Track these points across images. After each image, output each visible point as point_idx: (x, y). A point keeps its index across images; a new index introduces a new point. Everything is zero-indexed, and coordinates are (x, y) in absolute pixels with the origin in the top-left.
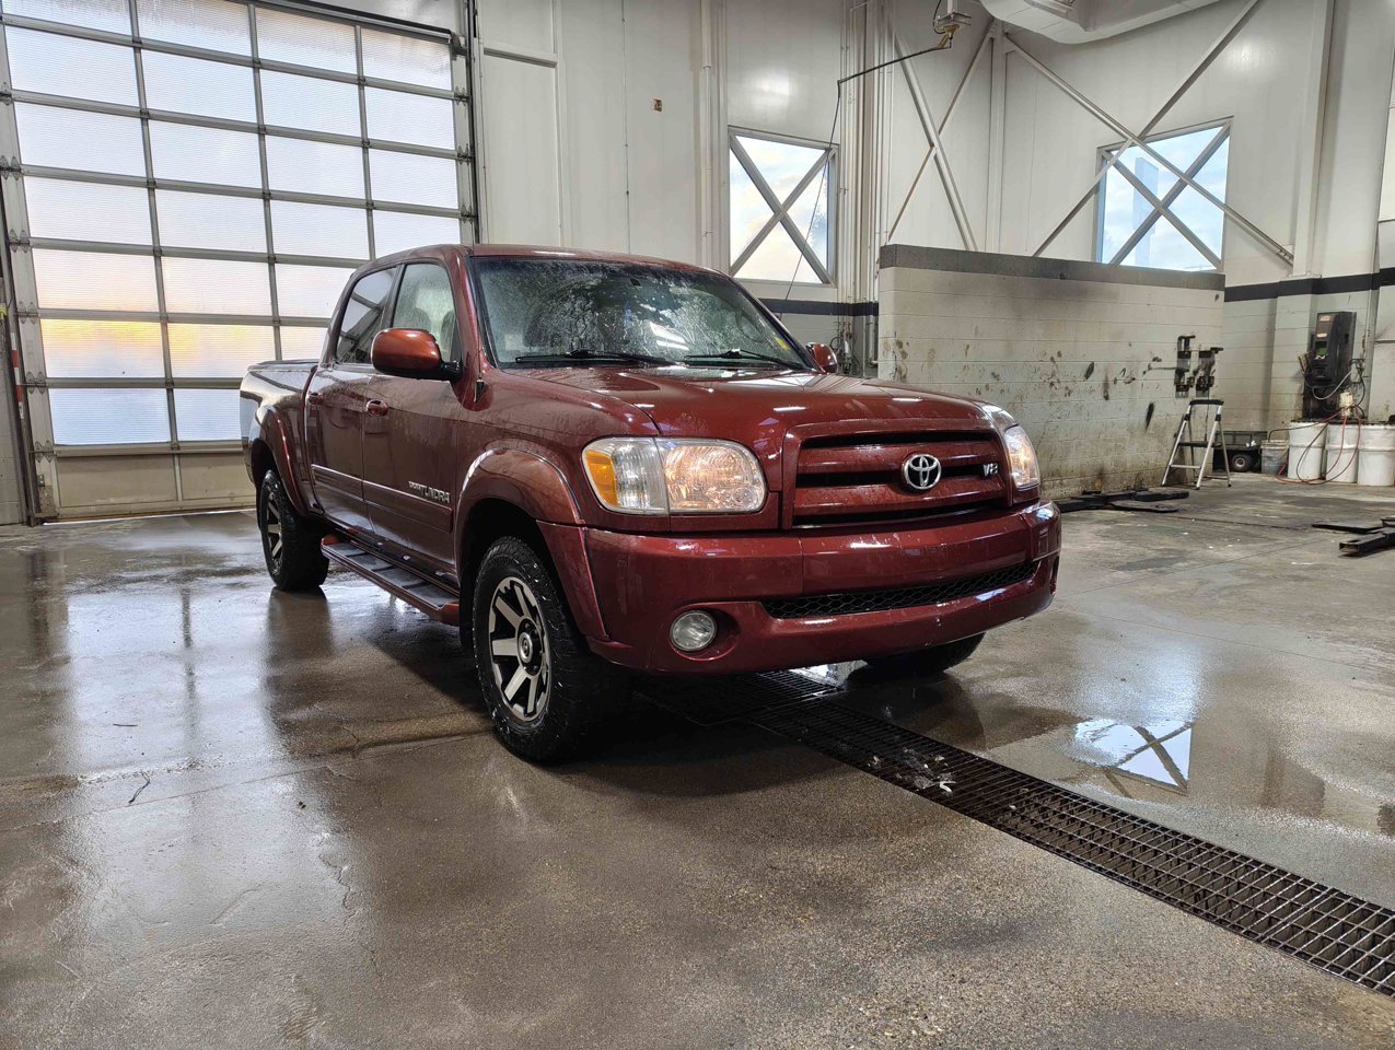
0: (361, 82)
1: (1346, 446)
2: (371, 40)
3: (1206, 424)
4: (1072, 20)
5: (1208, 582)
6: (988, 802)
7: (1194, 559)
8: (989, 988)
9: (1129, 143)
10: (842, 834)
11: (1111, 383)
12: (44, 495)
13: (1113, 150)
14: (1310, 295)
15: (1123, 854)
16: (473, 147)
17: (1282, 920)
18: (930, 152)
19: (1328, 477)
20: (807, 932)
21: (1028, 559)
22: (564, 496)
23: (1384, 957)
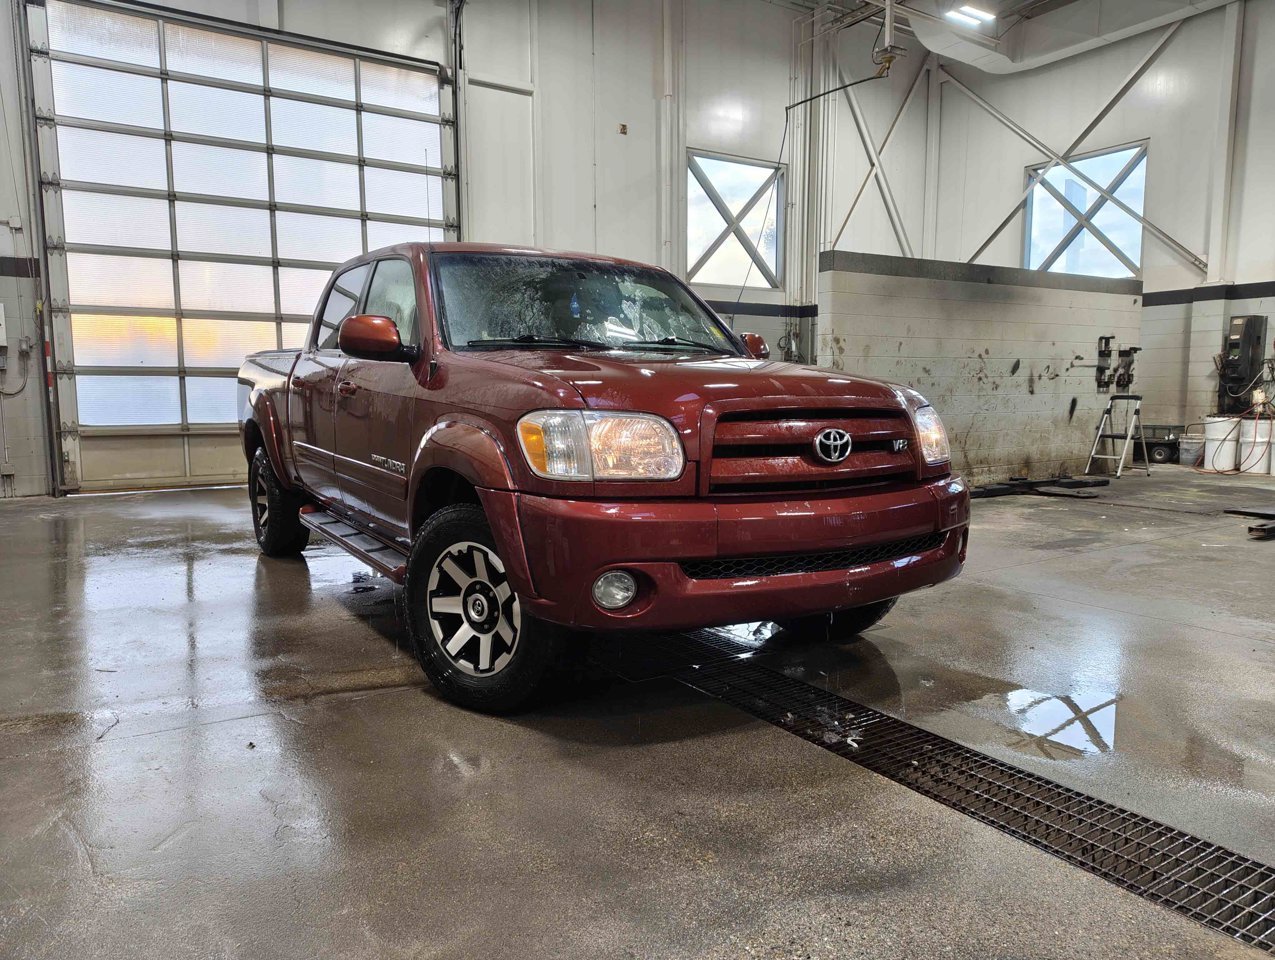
0: (359, 108)
1: (1259, 440)
2: (369, 71)
3: (1126, 418)
4: (1000, 53)
5: (1121, 561)
6: (892, 758)
7: (1108, 540)
8: (873, 932)
9: (1054, 162)
10: (750, 783)
11: (1036, 378)
12: (68, 469)
13: (1040, 169)
14: (1223, 301)
15: (1016, 809)
16: (457, 166)
17: (1166, 876)
18: (870, 172)
19: (1242, 469)
20: (704, 874)
21: (937, 529)
22: (500, 463)
23: (1265, 913)
